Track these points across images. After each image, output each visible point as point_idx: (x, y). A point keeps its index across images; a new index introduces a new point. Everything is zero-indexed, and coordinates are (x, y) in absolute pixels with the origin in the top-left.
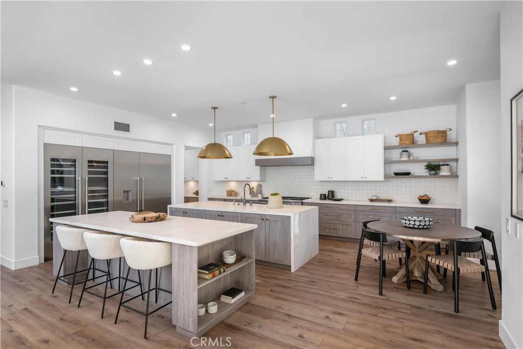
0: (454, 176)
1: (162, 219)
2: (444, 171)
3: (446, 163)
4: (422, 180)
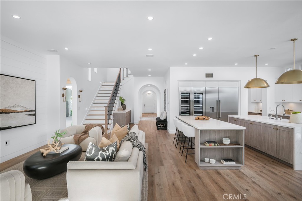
1: (206, 120)
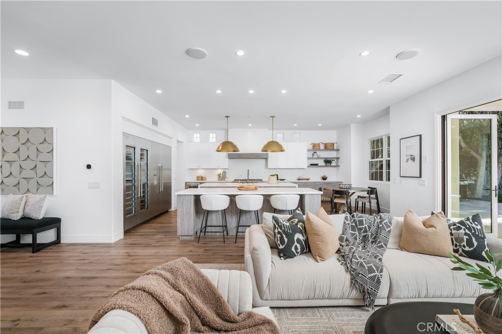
0: (337, 166)
2: (334, 164)
3: (333, 159)
4: (322, 168)
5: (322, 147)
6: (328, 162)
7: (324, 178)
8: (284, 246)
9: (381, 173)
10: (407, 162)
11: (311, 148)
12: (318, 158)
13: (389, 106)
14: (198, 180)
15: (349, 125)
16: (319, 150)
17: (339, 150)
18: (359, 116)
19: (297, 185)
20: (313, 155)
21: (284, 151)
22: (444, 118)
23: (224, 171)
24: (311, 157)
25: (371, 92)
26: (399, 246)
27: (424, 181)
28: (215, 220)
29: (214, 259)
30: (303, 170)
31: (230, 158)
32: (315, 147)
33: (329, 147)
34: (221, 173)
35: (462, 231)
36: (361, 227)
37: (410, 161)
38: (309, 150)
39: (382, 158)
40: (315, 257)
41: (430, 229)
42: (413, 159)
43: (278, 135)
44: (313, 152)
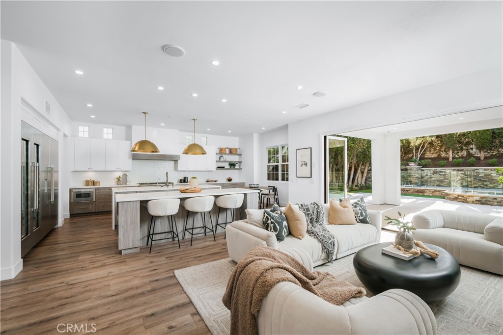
0: (240, 169)
2: (237, 167)
3: (236, 163)
4: (228, 170)
5: (228, 152)
6: (232, 165)
7: (230, 180)
8: (277, 232)
9: (277, 175)
10: (302, 166)
11: (218, 152)
12: (225, 161)
13: (288, 124)
14: (87, 185)
15: (252, 135)
16: (226, 154)
17: (241, 155)
18: (263, 128)
19: (220, 187)
20: (220, 158)
21: (206, 154)
22: (325, 137)
23: (125, 174)
24: (218, 160)
25: (284, 112)
26: (329, 223)
27: (314, 180)
28: (161, 227)
29: (188, 262)
30: (211, 172)
31: (133, 159)
32: (221, 151)
33: (234, 152)
34: (121, 177)
35: (358, 208)
36: (308, 212)
37: (304, 166)
38: (217, 154)
39: (278, 162)
40: (297, 237)
41: (346, 208)
42: (306, 165)
43: (202, 138)
44: (219, 156)
